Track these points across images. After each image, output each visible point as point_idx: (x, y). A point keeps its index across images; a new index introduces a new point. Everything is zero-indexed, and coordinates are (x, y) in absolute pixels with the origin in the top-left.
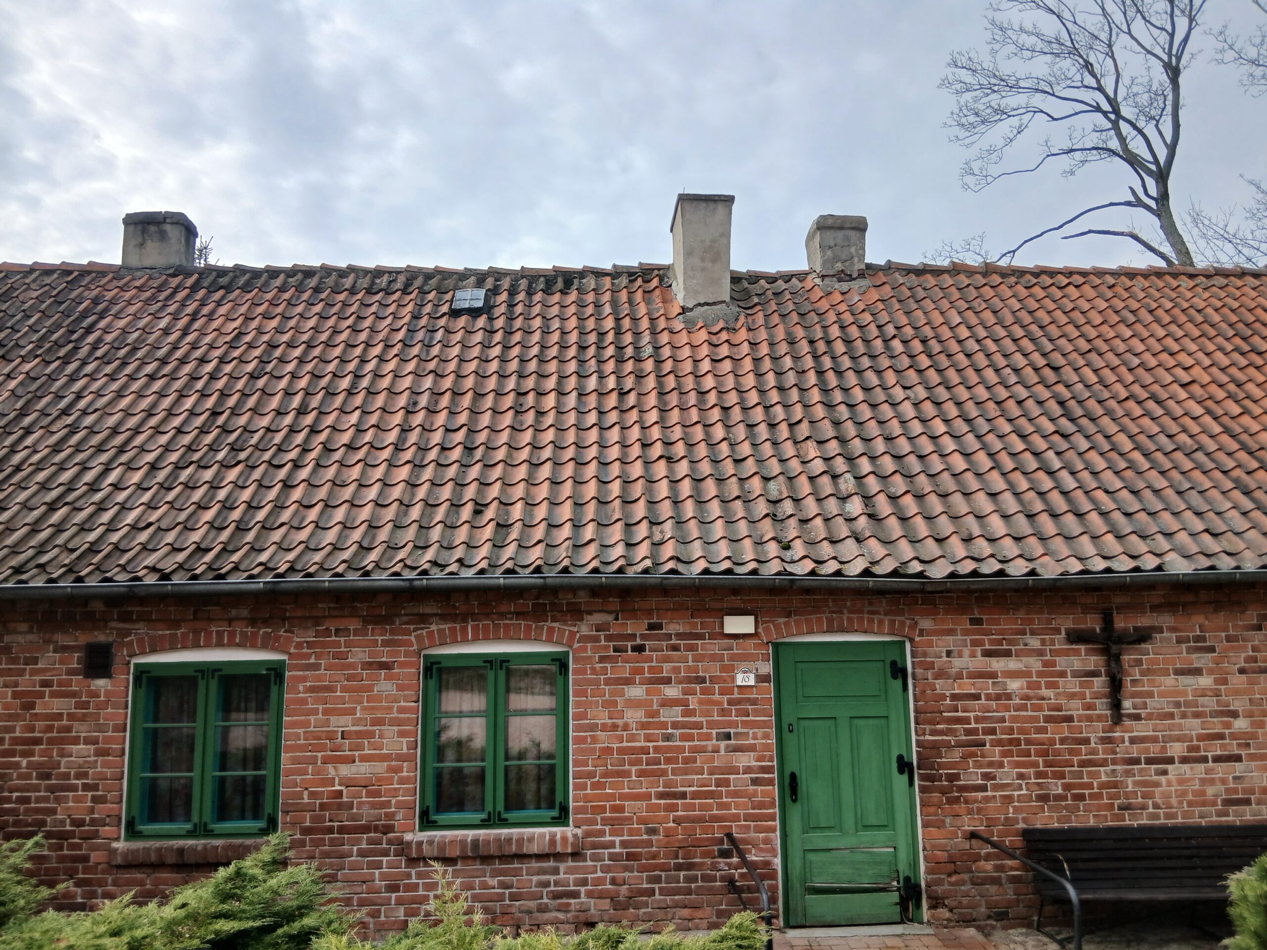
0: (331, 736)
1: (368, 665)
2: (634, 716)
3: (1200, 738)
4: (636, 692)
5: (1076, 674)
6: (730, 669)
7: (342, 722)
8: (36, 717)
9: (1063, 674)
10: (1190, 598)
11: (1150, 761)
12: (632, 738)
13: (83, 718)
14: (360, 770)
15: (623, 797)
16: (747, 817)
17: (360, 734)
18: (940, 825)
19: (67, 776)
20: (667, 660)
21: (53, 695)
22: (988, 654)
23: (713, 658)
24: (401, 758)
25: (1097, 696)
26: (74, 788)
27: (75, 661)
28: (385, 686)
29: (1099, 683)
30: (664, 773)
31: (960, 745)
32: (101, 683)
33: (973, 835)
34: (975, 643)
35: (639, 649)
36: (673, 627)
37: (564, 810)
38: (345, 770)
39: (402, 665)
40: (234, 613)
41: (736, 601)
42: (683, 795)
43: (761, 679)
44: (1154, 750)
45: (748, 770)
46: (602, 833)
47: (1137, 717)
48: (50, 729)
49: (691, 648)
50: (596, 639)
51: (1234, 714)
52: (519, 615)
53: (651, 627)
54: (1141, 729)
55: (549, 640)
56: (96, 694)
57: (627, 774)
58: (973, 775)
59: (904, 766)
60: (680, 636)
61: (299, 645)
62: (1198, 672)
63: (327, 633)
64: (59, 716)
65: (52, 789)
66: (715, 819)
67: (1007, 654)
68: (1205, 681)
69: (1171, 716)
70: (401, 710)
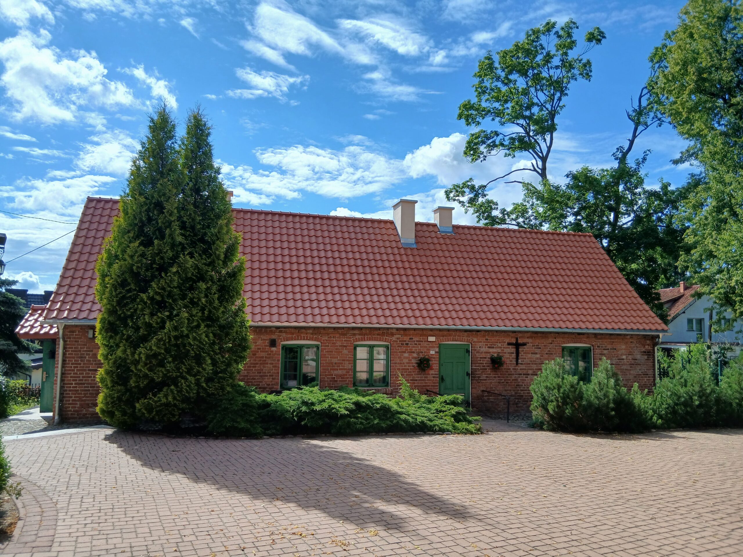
0: (332, 363)
3: (536, 369)
5: (509, 353)
6: (429, 350)
8: (257, 357)
9: (506, 353)
10: (536, 335)
11: (524, 374)
12: (405, 366)
13: (269, 358)
16: (432, 386)
18: (475, 388)
19: (265, 373)
21: (261, 352)
22: (489, 348)
23: (425, 347)
24: (349, 369)
25: (513, 358)
26: (267, 376)
27: (267, 343)
28: (345, 351)
29: (514, 355)
30: (412, 375)
31: (481, 369)
32: (274, 349)
33: (483, 391)
34: (486, 345)
35: (407, 344)
36: (415, 339)
37: (388, 383)
38: (336, 372)
39: (349, 346)
40: (308, 332)
41: (431, 334)
42: (416, 380)
43: (436, 352)
44: (525, 372)
45: (432, 374)
47: (522, 364)
48: (260, 360)
49: (420, 344)
50: (397, 341)
52: (378, 335)
53: (410, 339)
54: (523, 367)
55: (386, 341)
56: (272, 352)
58: (484, 377)
59: (468, 374)
60: (417, 341)
61: (324, 340)
62: (536, 353)
63: (331, 337)
64: (263, 357)
65: (261, 376)
66: (424, 386)
67: (493, 348)
68: (538, 356)
69: (530, 364)
70: (349, 357)
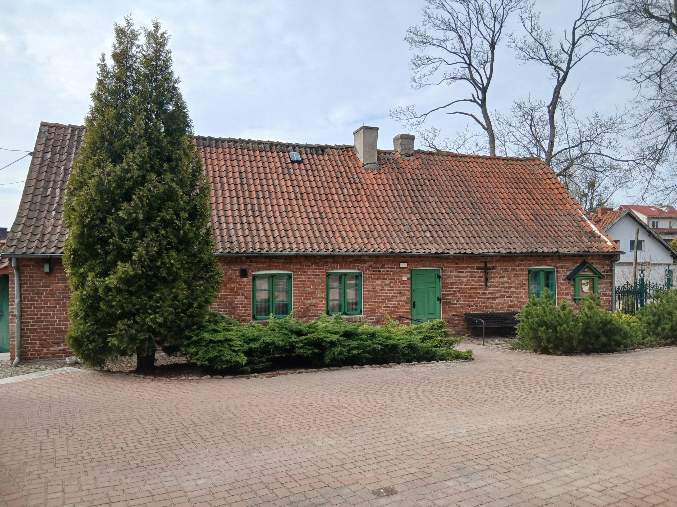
0: (305, 293)
1: (313, 275)
2: (378, 288)
3: (504, 292)
4: (379, 282)
5: (478, 277)
6: (401, 276)
7: (307, 290)
8: (227, 289)
9: (475, 277)
10: (504, 259)
11: (493, 298)
12: (378, 293)
13: (241, 289)
14: (313, 301)
15: (376, 308)
16: (404, 312)
17: (312, 292)
18: (446, 313)
19: (237, 304)
20: (386, 274)
21: (232, 283)
22: (459, 272)
23: (397, 273)
24: (322, 298)
25: (482, 282)
26: (239, 307)
27: (237, 273)
28: (318, 280)
29: (483, 279)
30: (385, 302)
31: (452, 294)
32: (245, 279)
33: (454, 315)
34: (456, 270)
35: (380, 271)
36: (388, 266)
37: (361, 311)
38: (309, 301)
39: (322, 275)
40: (280, 261)
41: (403, 259)
42: (389, 307)
43: (408, 279)
44: (494, 295)
45: (405, 301)
46: (371, 316)
47: (490, 287)
48: (231, 292)
49: (392, 271)
50: (369, 269)
51: (511, 287)
52: (350, 262)
53: (383, 266)
54: (491, 290)
55: (358, 269)
56: (243, 282)
57: (377, 302)
58: (454, 301)
59: (439, 299)
60: (389, 268)
61: (296, 269)
62: (504, 277)
63: (303, 266)
64: (234, 288)
65: (233, 308)
66: (397, 312)
67: (463, 272)
68: (506, 279)
69: (498, 287)
70: (322, 286)
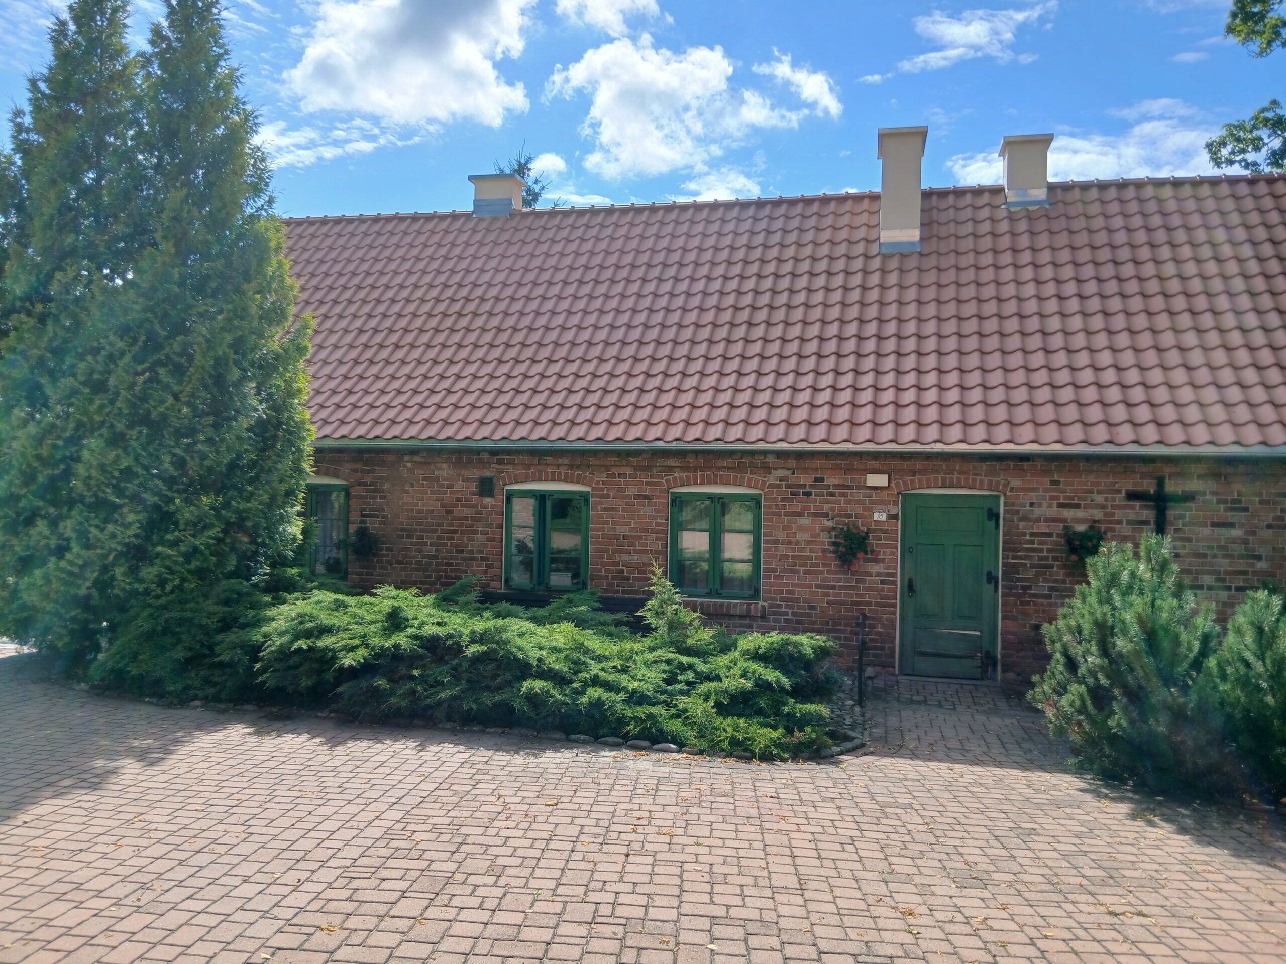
0: (616, 537)
1: (638, 496)
2: (802, 536)
3: (1226, 573)
4: (805, 521)
5: (1129, 522)
6: (871, 510)
7: (622, 530)
8: (454, 518)
9: (1119, 522)
12: (801, 550)
13: (479, 520)
14: (634, 558)
15: (794, 585)
17: (633, 537)
18: (1015, 618)
19: (472, 552)
20: (827, 502)
21: (463, 506)
22: (1061, 505)
23: (859, 502)
24: (658, 553)
27: (474, 487)
28: (647, 510)
32: (488, 500)
33: (1038, 627)
34: (1053, 498)
35: (808, 494)
36: (830, 480)
37: (757, 591)
39: (657, 497)
40: (560, 461)
41: (876, 464)
42: (834, 588)
43: (892, 516)
46: (780, 606)
48: (462, 525)
49: (843, 495)
50: (780, 486)
51: (1259, 558)
52: (730, 469)
53: (817, 480)
55: (749, 486)
56: (486, 506)
57: (797, 572)
58: (1042, 588)
59: (992, 579)
60: (835, 486)
61: (597, 483)
62: (1232, 525)
63: (614, 475)
65: (464, 559)
66: (854, 603)
67: (1077, 506)
68: (1237, 533)
69: (1205, 556)
70: (657, 524)
